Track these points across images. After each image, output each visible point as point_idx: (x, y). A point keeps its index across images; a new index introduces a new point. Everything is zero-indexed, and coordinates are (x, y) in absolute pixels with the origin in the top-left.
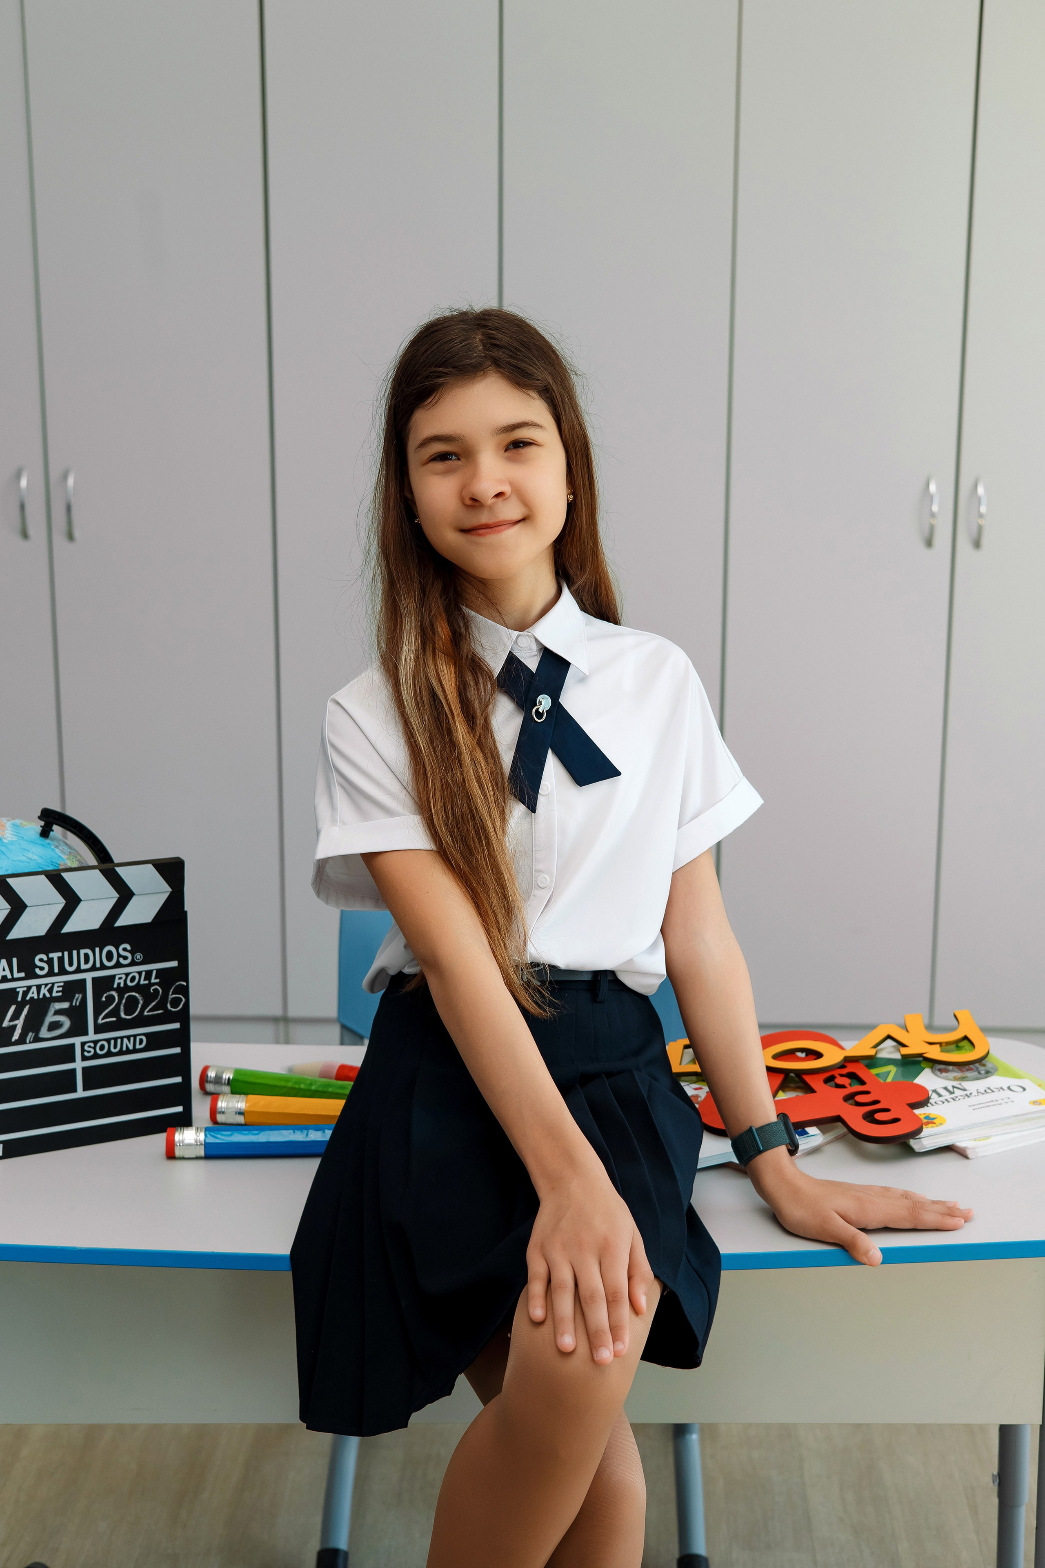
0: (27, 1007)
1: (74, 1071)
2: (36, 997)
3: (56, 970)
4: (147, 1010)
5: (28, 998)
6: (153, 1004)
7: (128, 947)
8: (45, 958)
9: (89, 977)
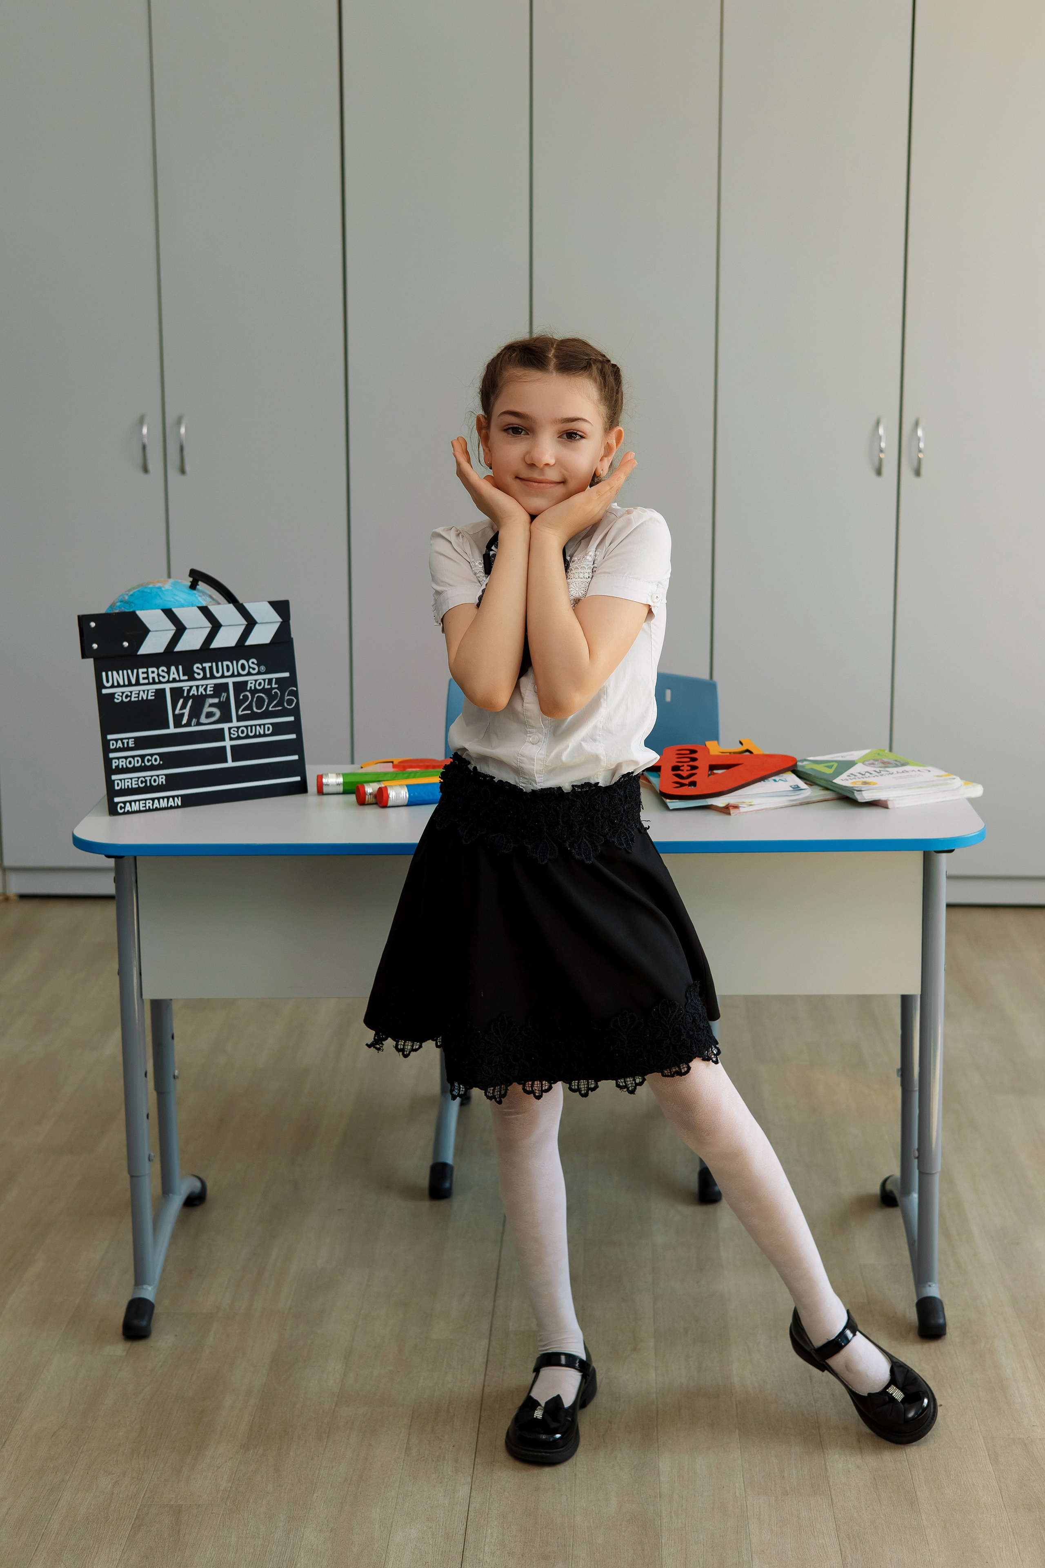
0: (191, 700)
1: (224, 748)
2: (196, 694)
3: (208, 676)
4: (271, 706)
5: (191, 694)
6: (275, 702)
7: (256, 662)
8: (200, 666)
9: (230, 681)
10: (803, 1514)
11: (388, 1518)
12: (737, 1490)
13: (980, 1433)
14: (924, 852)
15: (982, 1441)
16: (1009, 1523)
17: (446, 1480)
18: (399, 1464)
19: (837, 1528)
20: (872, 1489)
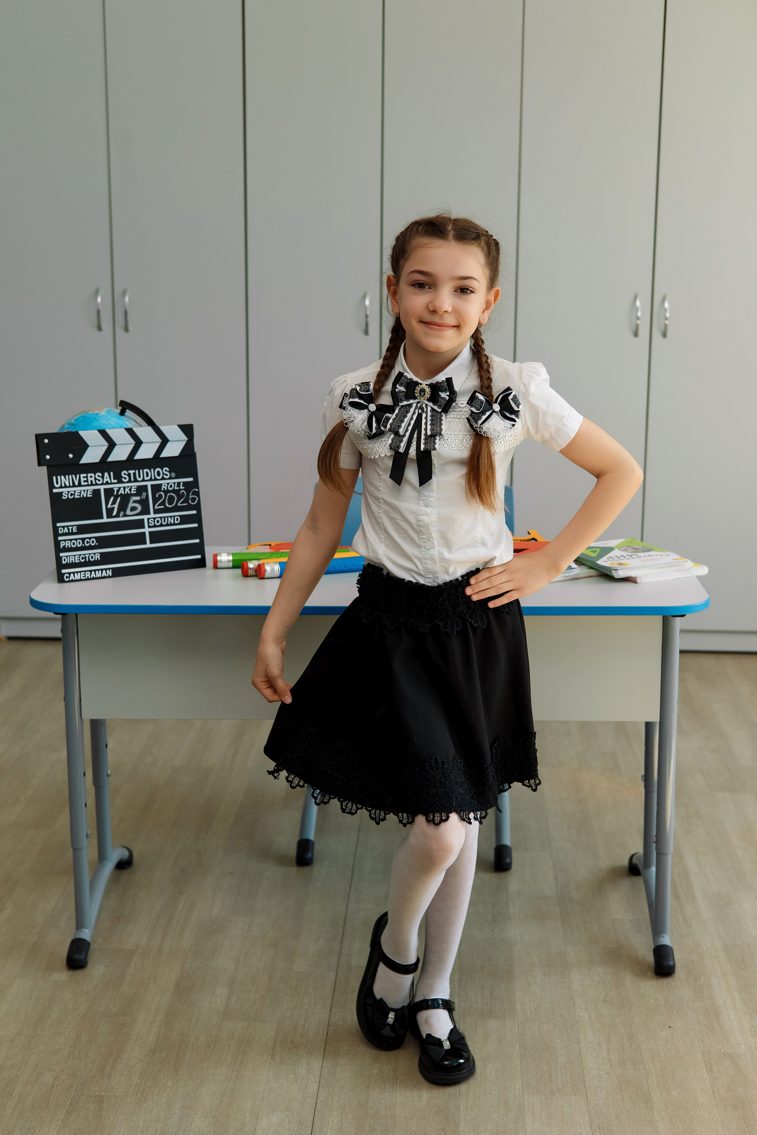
0: (120, 498)
1: (144, 533)
2: (123, 493)
3: (132, 480)
4: (179, 503)
5: (119, 493)
6: (182, 500)
7: (168, 469)
8: (127, 473)
9: (149, 484)
10: (566, 1109)
11: (256, 1108)
12: (517, 1089)
13: (699, 1049)
14: (664, 617)
15: (701, 1055)
16: (719, 1118)
17: (300, 1079)
18: (266, 1067)
19: (591, 1121)
20: (617, 1091)
